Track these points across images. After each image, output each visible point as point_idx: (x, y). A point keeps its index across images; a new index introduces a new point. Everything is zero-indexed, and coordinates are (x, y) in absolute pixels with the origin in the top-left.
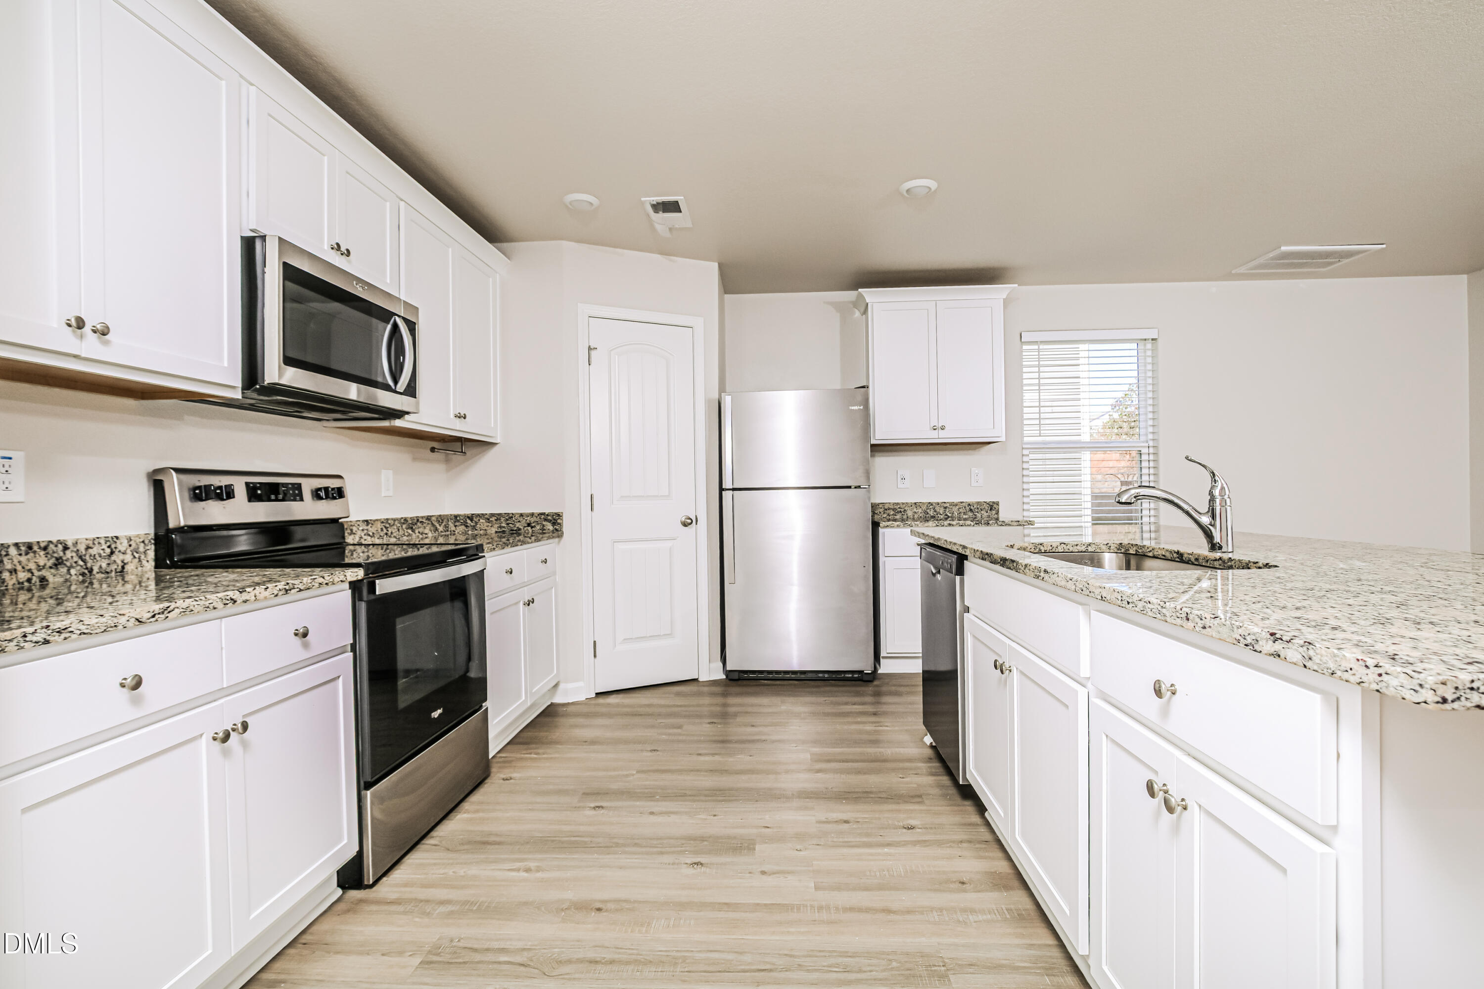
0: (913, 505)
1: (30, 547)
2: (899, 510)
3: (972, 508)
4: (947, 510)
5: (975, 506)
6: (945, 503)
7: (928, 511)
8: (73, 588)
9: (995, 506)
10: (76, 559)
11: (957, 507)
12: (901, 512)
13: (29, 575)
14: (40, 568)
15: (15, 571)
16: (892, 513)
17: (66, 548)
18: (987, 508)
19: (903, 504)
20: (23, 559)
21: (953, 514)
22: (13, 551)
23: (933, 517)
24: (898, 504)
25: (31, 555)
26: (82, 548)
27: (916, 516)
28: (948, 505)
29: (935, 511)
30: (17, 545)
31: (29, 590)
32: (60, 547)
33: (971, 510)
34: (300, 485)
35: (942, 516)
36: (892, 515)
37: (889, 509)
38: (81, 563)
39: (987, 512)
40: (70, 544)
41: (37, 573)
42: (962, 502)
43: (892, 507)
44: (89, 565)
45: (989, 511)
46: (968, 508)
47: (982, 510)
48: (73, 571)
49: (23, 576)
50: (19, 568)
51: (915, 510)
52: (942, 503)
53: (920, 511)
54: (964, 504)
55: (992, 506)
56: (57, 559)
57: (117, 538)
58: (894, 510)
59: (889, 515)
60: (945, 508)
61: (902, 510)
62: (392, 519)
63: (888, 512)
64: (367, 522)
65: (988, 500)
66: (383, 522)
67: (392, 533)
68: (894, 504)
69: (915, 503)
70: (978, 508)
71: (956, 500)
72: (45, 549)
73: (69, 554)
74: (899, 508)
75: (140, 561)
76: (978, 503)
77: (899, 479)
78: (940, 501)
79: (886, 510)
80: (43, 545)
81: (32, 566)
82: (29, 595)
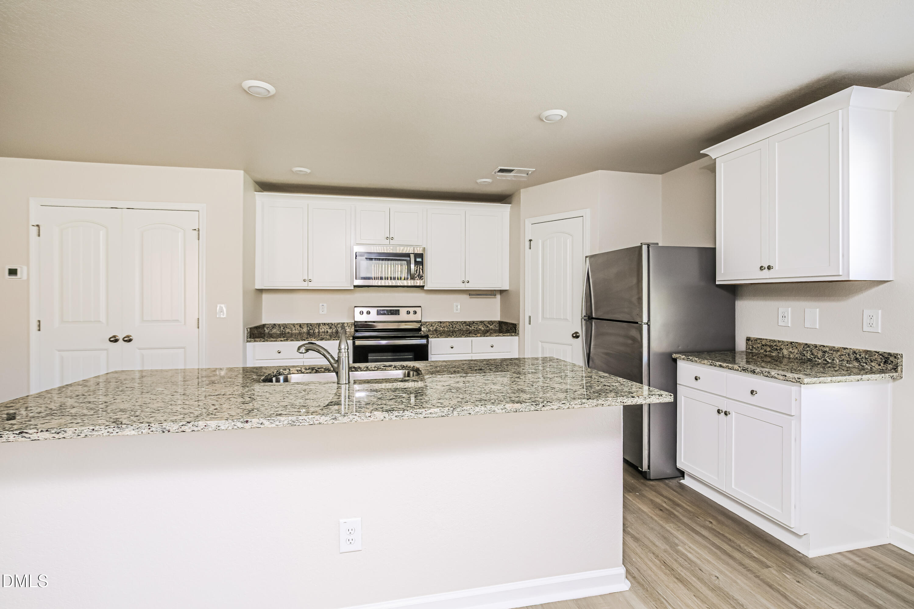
0: (789, 344)
1: (325, 324)
2: (775, 347)
3: (858, 356)
4: (827, 355)
5: (863, 355)
6: (824, 346)
7: (805, 352)
8: (334, 334)
9: (892, 359)
10: (334, 327)
11: (839, 353)
12: (777, 349)
13: (324, 330)
14: (327, 329)
15: (322, 329)
16: (769, 349)
17: (332, 325)
18: (880, 360)
19: (779, 341)
20: (323, 326)
21: (833, 360)
22: (321, 325)
23: (810, 360)
24: (774, 341)
25: (325, 326)
26: (336, 325)
27: (792, 356)
28: (828, 349)
29: (812, 354)
30: (322, 323)
31: (324, 333)
32: (331, 324)
33: (857, 359)
34: (399, 310)
35: (820, 361)
36: (769, 351)
37: (766, 345)
38: (336, 328)
39: (880, 365)
40: (333, 324)
41: (326, 330)
42: (845, 349)
43: (768, 344)
44: (337, 329)
45: (882, 365)
46: (852, 357)
47: (872, 361)
48: (334, 330)
49: (323, 330)
50: (323, 328)
51: (791, 350)
52: (821, 346)
53: (796, 351)
54: (848, 351)
55: (888, 358)
56: (330, 327)
57: (344, 323)
58: (770, 346)
59: (766, 351)
60: (825, 352)
61: (778, 348)
62: (456, 322)
63: (765, 347)
64: (441, 322)
65: (881, 350)
66: (450, 323)
67: (455, 327)
68: (771, 340)
69: (791, 343)
70: (866, 358)
71: (837, 345)
72: (328, 324)
73: (333, 326)
74: (775, 345)
75: (350, 329)
76: (866, 352)
77: (780, 317)
78: (818, 343)
79: (763, 345)
80: (327, 324)
81: (325, 328)
82: (324, 334)
